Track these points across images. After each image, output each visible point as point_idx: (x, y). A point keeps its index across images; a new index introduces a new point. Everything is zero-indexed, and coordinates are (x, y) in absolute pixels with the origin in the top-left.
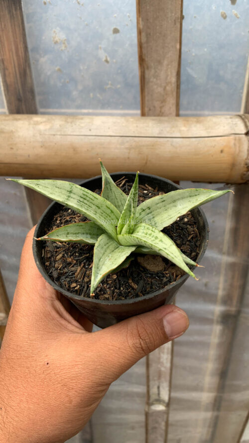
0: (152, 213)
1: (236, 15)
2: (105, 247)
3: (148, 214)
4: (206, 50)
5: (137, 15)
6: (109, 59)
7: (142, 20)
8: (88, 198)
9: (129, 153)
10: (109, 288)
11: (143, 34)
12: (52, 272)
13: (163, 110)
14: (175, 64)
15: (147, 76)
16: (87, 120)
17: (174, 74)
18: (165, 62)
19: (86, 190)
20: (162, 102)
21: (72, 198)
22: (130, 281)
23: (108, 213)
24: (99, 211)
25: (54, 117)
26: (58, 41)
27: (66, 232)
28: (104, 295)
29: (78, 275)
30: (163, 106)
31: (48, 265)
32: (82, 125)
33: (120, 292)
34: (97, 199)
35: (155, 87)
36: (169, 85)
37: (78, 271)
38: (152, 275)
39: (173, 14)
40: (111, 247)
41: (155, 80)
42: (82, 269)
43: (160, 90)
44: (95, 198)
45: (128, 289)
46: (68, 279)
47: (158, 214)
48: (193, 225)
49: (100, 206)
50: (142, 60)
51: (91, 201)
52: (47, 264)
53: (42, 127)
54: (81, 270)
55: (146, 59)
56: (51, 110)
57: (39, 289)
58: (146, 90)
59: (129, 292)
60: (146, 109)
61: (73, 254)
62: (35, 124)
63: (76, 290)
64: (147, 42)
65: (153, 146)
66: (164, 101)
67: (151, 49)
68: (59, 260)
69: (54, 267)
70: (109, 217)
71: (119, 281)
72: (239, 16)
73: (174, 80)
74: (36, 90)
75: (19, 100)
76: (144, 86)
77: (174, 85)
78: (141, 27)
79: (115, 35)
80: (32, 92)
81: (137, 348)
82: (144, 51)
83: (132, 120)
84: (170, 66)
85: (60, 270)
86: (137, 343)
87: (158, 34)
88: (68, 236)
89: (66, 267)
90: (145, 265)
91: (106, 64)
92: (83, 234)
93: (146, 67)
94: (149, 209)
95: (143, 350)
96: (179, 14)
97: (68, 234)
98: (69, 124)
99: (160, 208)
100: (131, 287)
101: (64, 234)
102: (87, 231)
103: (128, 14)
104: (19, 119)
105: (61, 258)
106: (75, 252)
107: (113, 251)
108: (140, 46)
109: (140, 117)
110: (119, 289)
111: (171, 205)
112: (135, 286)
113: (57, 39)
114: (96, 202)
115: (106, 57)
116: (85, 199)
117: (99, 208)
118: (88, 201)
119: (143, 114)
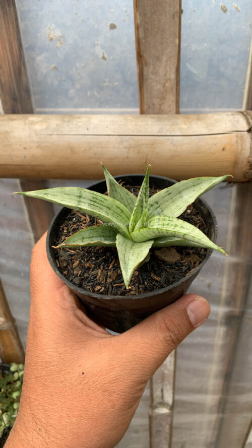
0: (161, 207)
1: (237, 8)
3: (157, 208)
4: (205, 45)
5: (134, 9)
6: (106, 56)
7: (140, 15)
8: (98, 201)
9: (128, 152)
10: (133, 285)
11: (141, 30)
12: (72, 279)
13: (162, 108)
14: (175, 60)
15: (145, 73)
16: (84, 119)
17: (174, 70)
18: (164, 58)
19: (95, 193)
20: (162, 100)
21: (82, 202)
22: (152, 275)
25: (50, 116)
26: (53, 37)
27: (82, 237)
28: (131, 292)
29: (100, 277)
30: (163, 103)
31: (66, 274)
32: (80, 124)
33: (146, 287)
34: (107, 200)
35: (154, 84)
36: (169, 82)
37: (99, 274)
38: (171, 266)
39: (172, 8)
41: (154, 76)
42: (102, 271)
43: (159, 87)
44: (105, 199)
45: (151, 283)
46: (91, 284)
47: (167, 207)
48: (197, 215)
49: (110, 207)
50: (140, 56)
51: (101, 203)
52: (65, 272)
53: (38, 127)
54: (101, 273)
55: (145, 55)
56: (47, 110)
57: (58, 301)
58: (145, 88)
59: (154, 285)
60: (145, 107)
61: (89, 259)
62: (31, 124)
64: (145, 37)
65: (153, 144)
66: (163, 98)
67: (150, 44)
68: (76, 267)
69: (73, 274)
70: (119, 216)
71: (142, 276)
72: (240, 9)
73: (173, 76)
74: (32, 89)
75: (15, 99)
76: (143, 83)
77: (174, 82)
78: (139, 22)
79: (112, 30)
80: (27, 91)
81: (168, 341)
82: (142, 47)
83: (131, 118)
84: (169, 62)
85: (80, 276)
86: (167, 337)
87: (156, 29)
88: (84, 240)
89: (85, 272)
91: (103, 60)
92: (97, 237)
93: (144, 63)
94: (157, 203)
95: (173, 342)
96: (177, 9)
97: (83, 238)
98: (66, 123)
99: (167, 201)
100: (154, 280)
101: (80, 239)
102: (101, 234)
103: (125, 9)
104: (15, 119)
105: (79, 265)
106: (91, 257)
108: (138, 42)
109: (139, 115)
110: (144, 284)
112: (158, 279)
113: (52, 36)
114: (106, 203)
115: (103, 54)
116: (95, 202)
117: (110, 209)
118: (98, 203)
119: (142, 112)
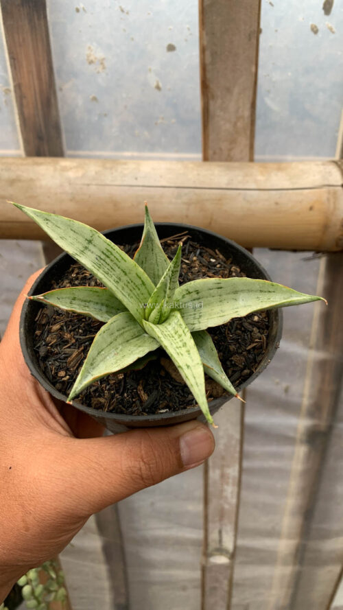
0: (200, 300)
2: (117, 334)
3: (194, 300)
6: (161, 85)
7: (207, 34)
8: (112, 257)
10: (109, 390)
11: (208, 53)
12: (40, 347)
13: (232, 154)
14: (250, 93)
15: (212, 108)
16: (131, 165)
17: (248, 106)
18: (236, 90)
19: (113, 244)
20: (231, 143)
21: (90, 250)
22: (140, 388)
23: (137, 284)
24: (124, 278)
27: (72, 296)
28: (99, 399)
29: (72, 361)
30: (233, 148)
31: (39, 335)
32: (125, 172)
33: (122, 400)
34: (125, 261)
35: (222, 122)
36: (241, 121)
37: (74, 356)
38: (175, 386)
39: (248, 27)
40: (127, 335)
41: (222, 114)
42: (79, 353)
43: (228, 126)
44: (122, 258)
45: (133, 398)
46: (57, 364)
47: (209, 304)
48: (263, 329)
49: (127, 271)
50: (205, 87)
51: (116, 262)
52: (38, 332)
54: (77, 356)
55: (211, 86)
58: (210, 127)
59: (134, 402)
60: (210, 152)
61: (75, 329)
63: (64, 381)
64: (213, 63)
66: (233, 142)
67: (218, 72)
68: (54, 332)
69: (45, 341)
70: (137, 290)
71: (125, 383)
73: (247, 113)
76: (208, 122)
77: (247, 121)
78: (205, 43)
79: (170, 53)
82: (209, 75)
83: (192, 166)
84: (242, 96)
85: (51, 346)
88: (74, 302)
89: (60, 345)
90: (170, 371)
91: (156, 91)
92: (97, 303)
93: (210, 95)
94: (198, 293)
96: (255, 27)
97: (74, 299)
98: (109, 170)
99: (213, 296)
100: (139, 396)
101: (69, 298)
102: (103, 301)
103: (188, 26)
105: (57, 330)
106: (79, 328)
107: (128, 341)
108: (204, 68)
109: (201, 162)
110: (122, 394)
111: (230, 296)
112: (145, 397)
114: (123, 265)
115: (157, 82)
116: (108, 257)
117: (126, 274)
118: (111, 260)
119: (206, 159)
